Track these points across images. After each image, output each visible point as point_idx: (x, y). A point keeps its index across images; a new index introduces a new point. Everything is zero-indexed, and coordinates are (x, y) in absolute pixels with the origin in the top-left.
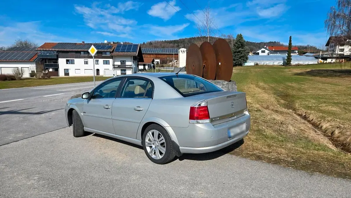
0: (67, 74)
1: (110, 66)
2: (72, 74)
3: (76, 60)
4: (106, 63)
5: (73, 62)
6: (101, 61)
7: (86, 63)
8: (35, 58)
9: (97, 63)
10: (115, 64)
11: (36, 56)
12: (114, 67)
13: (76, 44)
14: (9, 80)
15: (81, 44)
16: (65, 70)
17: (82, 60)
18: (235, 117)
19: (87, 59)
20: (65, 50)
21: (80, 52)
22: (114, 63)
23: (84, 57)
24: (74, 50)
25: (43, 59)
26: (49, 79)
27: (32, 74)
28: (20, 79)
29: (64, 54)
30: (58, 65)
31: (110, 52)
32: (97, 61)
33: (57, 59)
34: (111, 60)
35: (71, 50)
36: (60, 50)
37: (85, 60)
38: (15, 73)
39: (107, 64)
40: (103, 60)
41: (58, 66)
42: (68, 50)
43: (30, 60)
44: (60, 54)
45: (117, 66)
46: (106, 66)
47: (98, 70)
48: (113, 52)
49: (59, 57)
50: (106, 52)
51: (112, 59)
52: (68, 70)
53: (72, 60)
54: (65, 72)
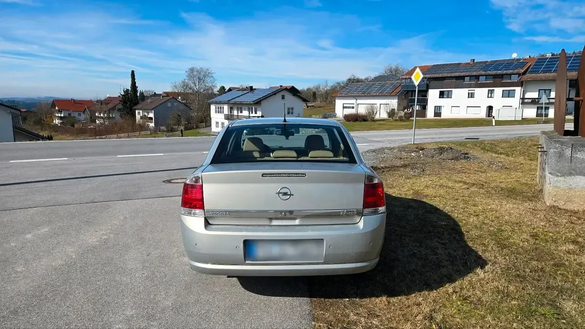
0: (437, 113)
1: (515, 101)
2: (446, 114)
3: (456, 92)
4: (509, 94)
5: (449, 95)
6: (498, 91)
7: (471, 95)
8: (397, 90)
9: (490, 96)
10: (526, 97)
11: (400, 88)
12: (524, 102)
13: (460, 64)
14: (360, 121)
15: (469, 64)
16: (436, 107)
17: (465, 91)
18: (297, 222)
19: (474, 89)
20: (440, 76)
21: (463, 78)
22: (524, 95)
23: (469, 86)
24: (453, 75)
25: (408, 92)
26: (408, 121)
27: (391, 114)
28: (374, 120)
29: (437, 82)
30: (427, 99)
31: (519, 75)
32: (491, 92)
33: (427, 91)
34: (518, 90)
35: (449, 75)
36: (433, 76)
37: (470, 92)
38: (368, 112)
39: (509, 97)
40: (503, 91)
41: (426, 101)
42: (445, 75)
43: (392, 94)
44: (433, 83)
45: (530, 101)
46: (508, 101)
47: (490, 108)
48: (524, 73)
49: (430, 87)
50: (510, 75)
51: (522, 86)
52: (440, 107)
53: (448, 91)
54: (436, 112)
